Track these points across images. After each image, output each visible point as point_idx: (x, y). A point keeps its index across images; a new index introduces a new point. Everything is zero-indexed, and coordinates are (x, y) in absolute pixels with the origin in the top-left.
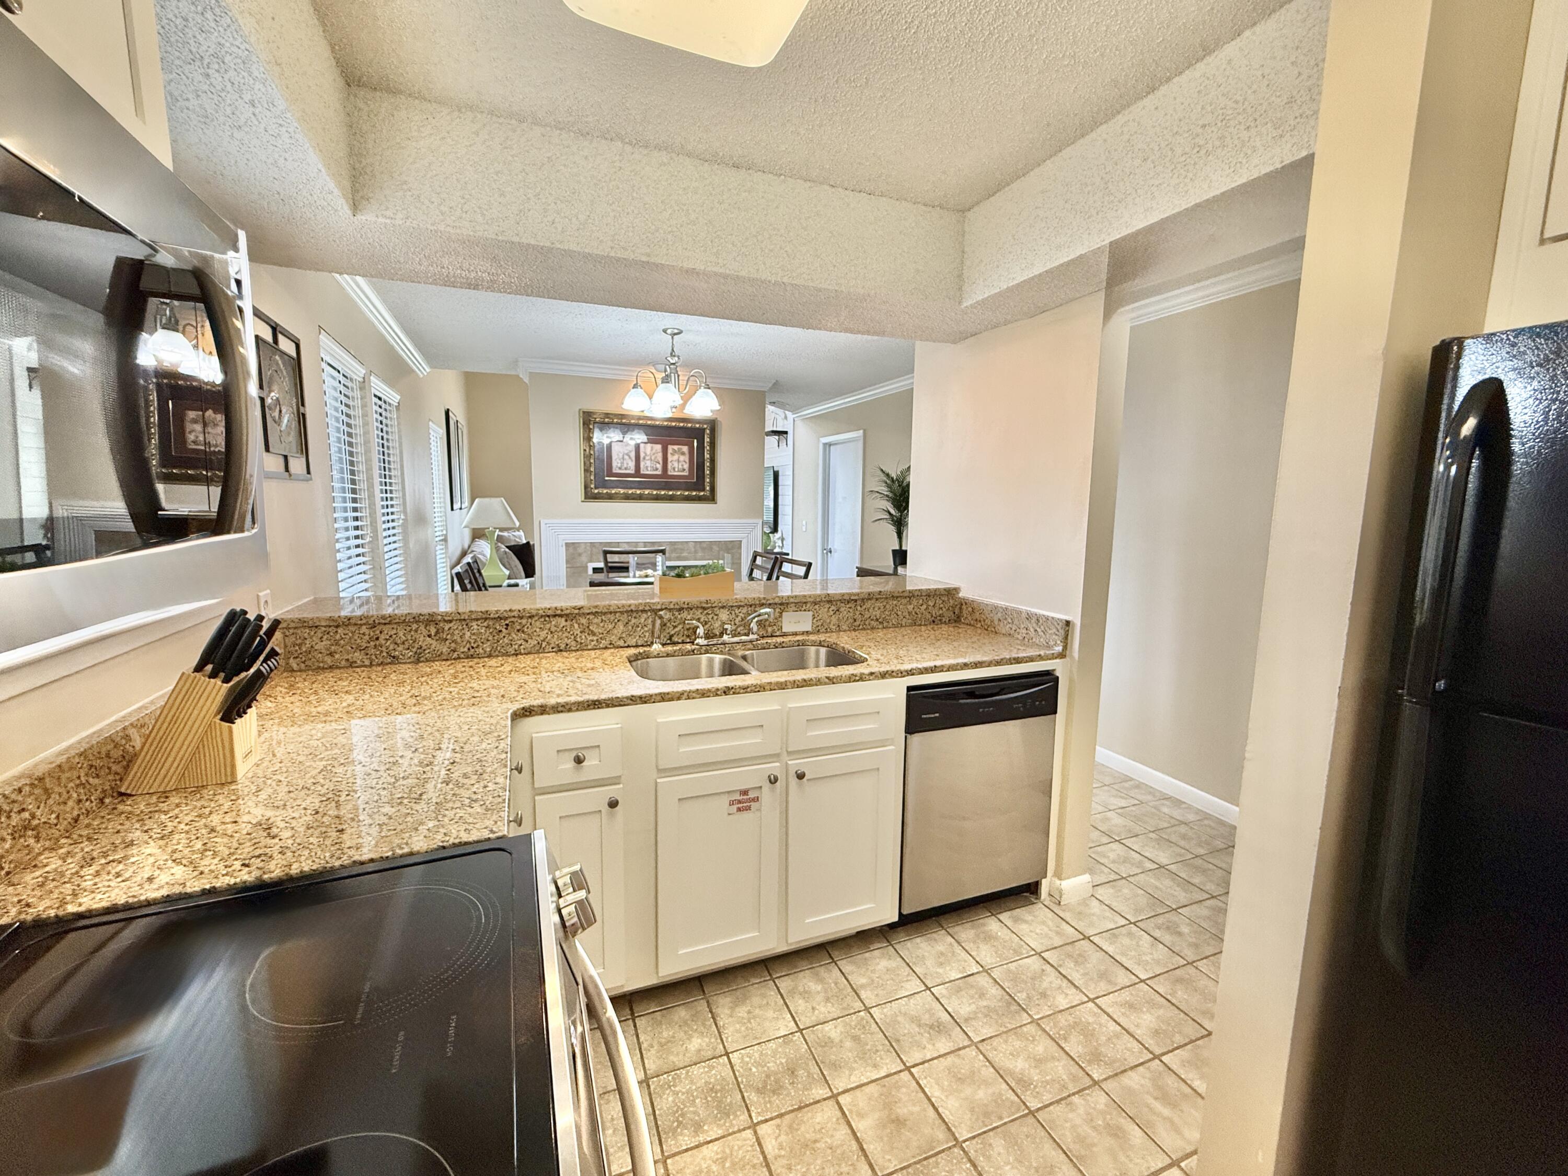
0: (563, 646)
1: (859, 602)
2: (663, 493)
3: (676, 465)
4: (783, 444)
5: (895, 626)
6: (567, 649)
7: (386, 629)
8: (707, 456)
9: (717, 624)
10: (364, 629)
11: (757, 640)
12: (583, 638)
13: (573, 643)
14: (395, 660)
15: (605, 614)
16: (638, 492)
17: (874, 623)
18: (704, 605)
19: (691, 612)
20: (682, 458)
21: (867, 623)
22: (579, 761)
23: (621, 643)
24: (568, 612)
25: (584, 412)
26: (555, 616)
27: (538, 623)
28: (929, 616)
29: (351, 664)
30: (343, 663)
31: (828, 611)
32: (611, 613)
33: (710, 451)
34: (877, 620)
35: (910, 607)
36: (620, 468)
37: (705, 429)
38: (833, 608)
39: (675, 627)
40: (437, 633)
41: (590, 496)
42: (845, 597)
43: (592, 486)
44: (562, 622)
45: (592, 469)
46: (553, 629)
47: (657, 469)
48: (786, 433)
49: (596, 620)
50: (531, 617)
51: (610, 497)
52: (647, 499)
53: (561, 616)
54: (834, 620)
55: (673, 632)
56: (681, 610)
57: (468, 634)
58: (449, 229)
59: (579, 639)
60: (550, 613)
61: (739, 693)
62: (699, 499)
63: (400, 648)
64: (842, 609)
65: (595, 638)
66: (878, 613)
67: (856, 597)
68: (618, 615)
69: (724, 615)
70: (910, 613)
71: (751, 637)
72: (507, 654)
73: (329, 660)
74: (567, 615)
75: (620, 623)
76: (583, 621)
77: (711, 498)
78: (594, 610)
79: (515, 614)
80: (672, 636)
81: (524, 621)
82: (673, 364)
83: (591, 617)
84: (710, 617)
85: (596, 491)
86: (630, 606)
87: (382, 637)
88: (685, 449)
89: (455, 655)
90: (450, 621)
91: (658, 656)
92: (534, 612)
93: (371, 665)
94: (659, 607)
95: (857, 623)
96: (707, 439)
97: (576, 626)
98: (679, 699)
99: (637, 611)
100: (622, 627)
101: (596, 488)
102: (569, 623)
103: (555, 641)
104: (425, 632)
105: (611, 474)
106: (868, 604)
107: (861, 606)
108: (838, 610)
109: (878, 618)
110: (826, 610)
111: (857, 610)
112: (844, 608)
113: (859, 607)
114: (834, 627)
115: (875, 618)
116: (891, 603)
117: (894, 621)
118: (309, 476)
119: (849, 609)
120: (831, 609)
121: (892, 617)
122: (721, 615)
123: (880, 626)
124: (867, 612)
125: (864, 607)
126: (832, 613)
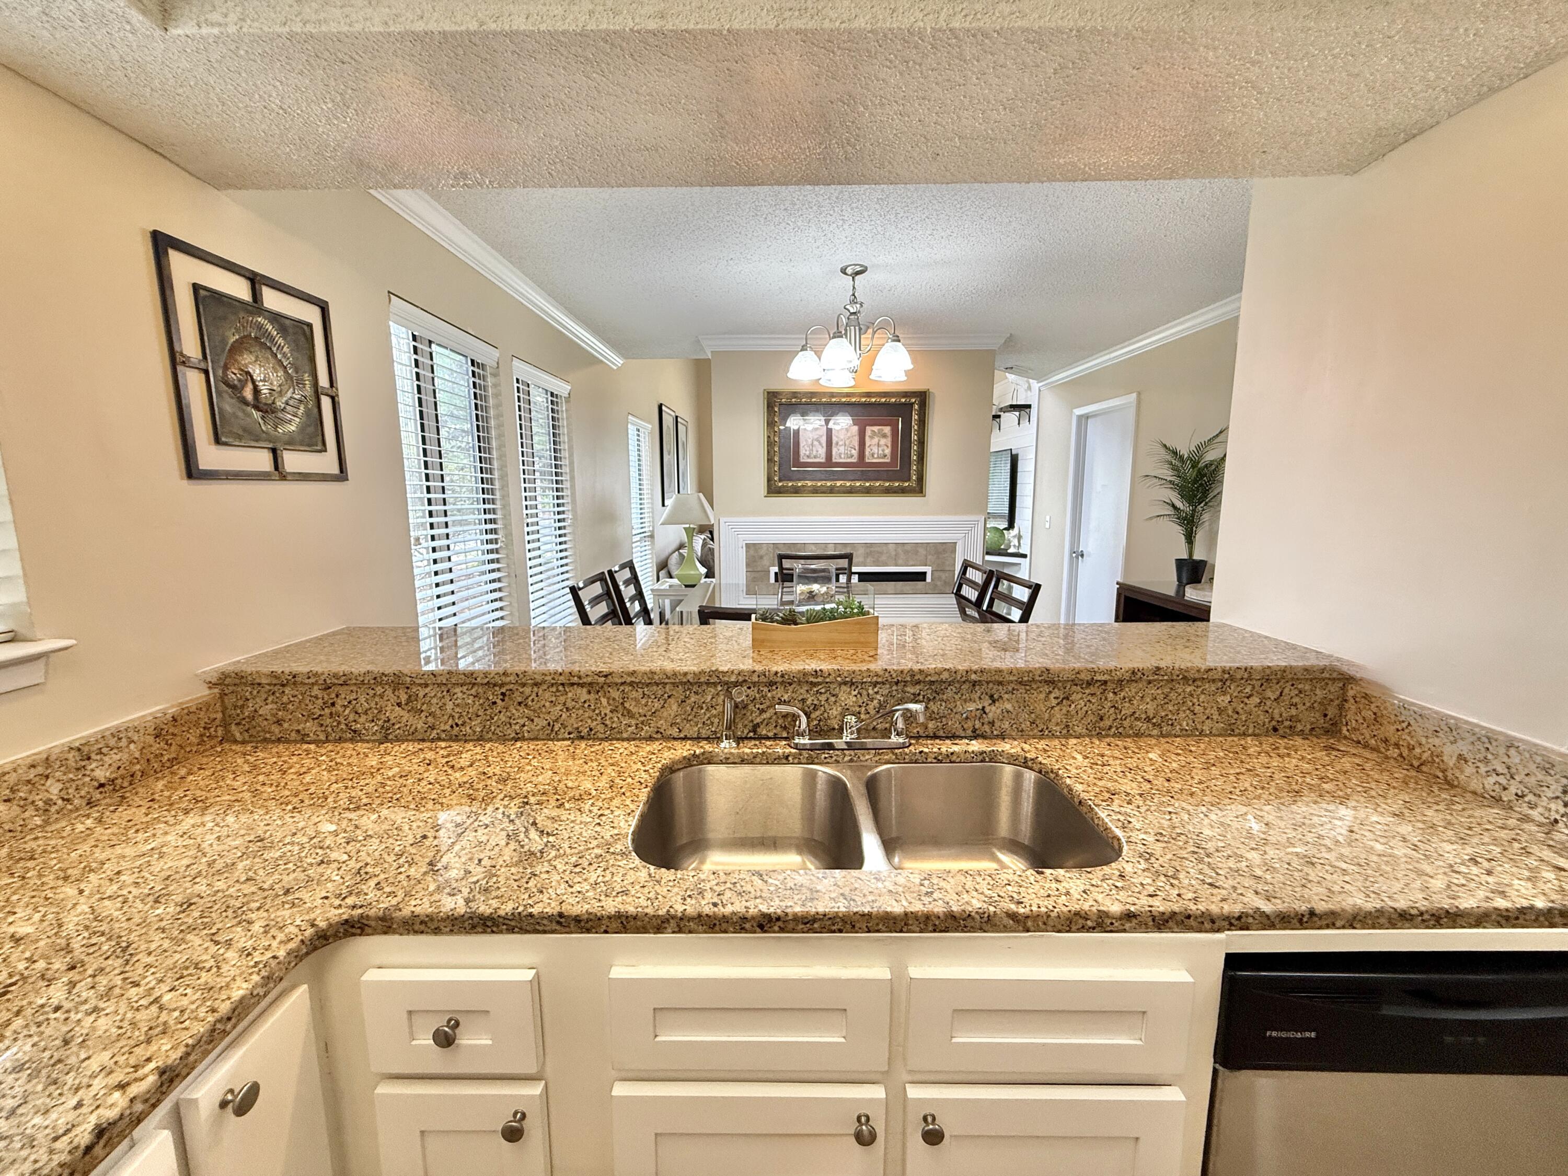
0: (585, 732)
1: (1110, 686)
2: (858, 484)
3: (875, 450)
4: (1025, 423)
5: (1185, 734)
6: (589, 736)
7: (343, 691)
8: (914, 437)
9: (835, 712)
10: (316, 691)
11: (903, 746)
12: (615, 720)
13: (601, 728)
14: (356, 736)
15: (648, 685)
16: (829, 484)
17: (1142, 726)
18: (812, 679)
19: (791, 688)
20: (883, 441)
21: (1126, 723)
22: (445, 1039)
23: (674, 732)
24: (589, 680)
25: (768, 393)
26: (573, 684)
27: (547, 695)
28: (1263, 718)
29: (303, 738)
30: (293, 734)
31: (1047, 698)
32: (657, 684)
33: (918, 431)
34: (1148, 719)
35: (1224, 700)
36: (808, 457)
37: (912, 404)
38: (1057, 693)
39: (762, 711)
40: (409, 701)
41: (773, 490)
42: (1082, 676)
43: (776, 478)
44: (583, 694)
45: (776, 459)
46: (570, 704)
47: (852, 456)
48: (1029, 406)
49: (634, 694)
50: (536, 684)
51: (796, 491)
52: (839, 492)
53: (582, 685)
54: (1058, 715)
55: (758, 720)
56: (771, 684)
57: (450, 705)
58: (309, 28)
59: (608, 722)
60: (562, 679)
61: (793, 931)
62: (902, 491)
63: (363, 719)
64: (1073, 697)
65: (633, 722)
66: (1151, 708)
67: (1106, 677)
69: (848, 698)
70: (1220, 711)
71: (895, 739)
72: (503, 739)
73: (275, 729)
74: (590, 684)
75: (672, 700)
76: (615, 694)
77: (919, 489)
78: (629, 680)
79: (512, 678)
80: (757, 725)
81: (527, 690)
82: (854, 313)
83: (627, 689)
84: (823, 698)
85: (780, 484)
86: (685, 674)
87: (339, 702)
88: (887, 430)
89: (434, 734)
90: (426, 685)
91: (727, 761)
92: (539, 678)
93: (327, 741)
94: (733, 679)
95: (1107, 723)
96: (915, 417)
97: (604, 701)
98: (659, 930)
99: (700, 684)
100: (675, 707)
101: (780, 480)
102: (593, 696)
103: (573, 722)
104: (393, 699)
105: (798, 464)
106: (1130, 691)
107: (1115, 693)
108: (1067, 699)
109: (1151, 716)
110: (1042, 696)
111: (1106, 699)
112: (1080, 695)
113: (1111, 695)
114: (1058, 728)
115: (1144, 716)
116: (1180, 690)
117: (1185, 723)
118: (342, 474)
119: (1089, 698)
120: (1052, 695)
121: (1182, 715)
122: (842, 696)
123: (1155, 732)
124: (1127, 705)
125: (1122, 694)
126: (1054, 702)
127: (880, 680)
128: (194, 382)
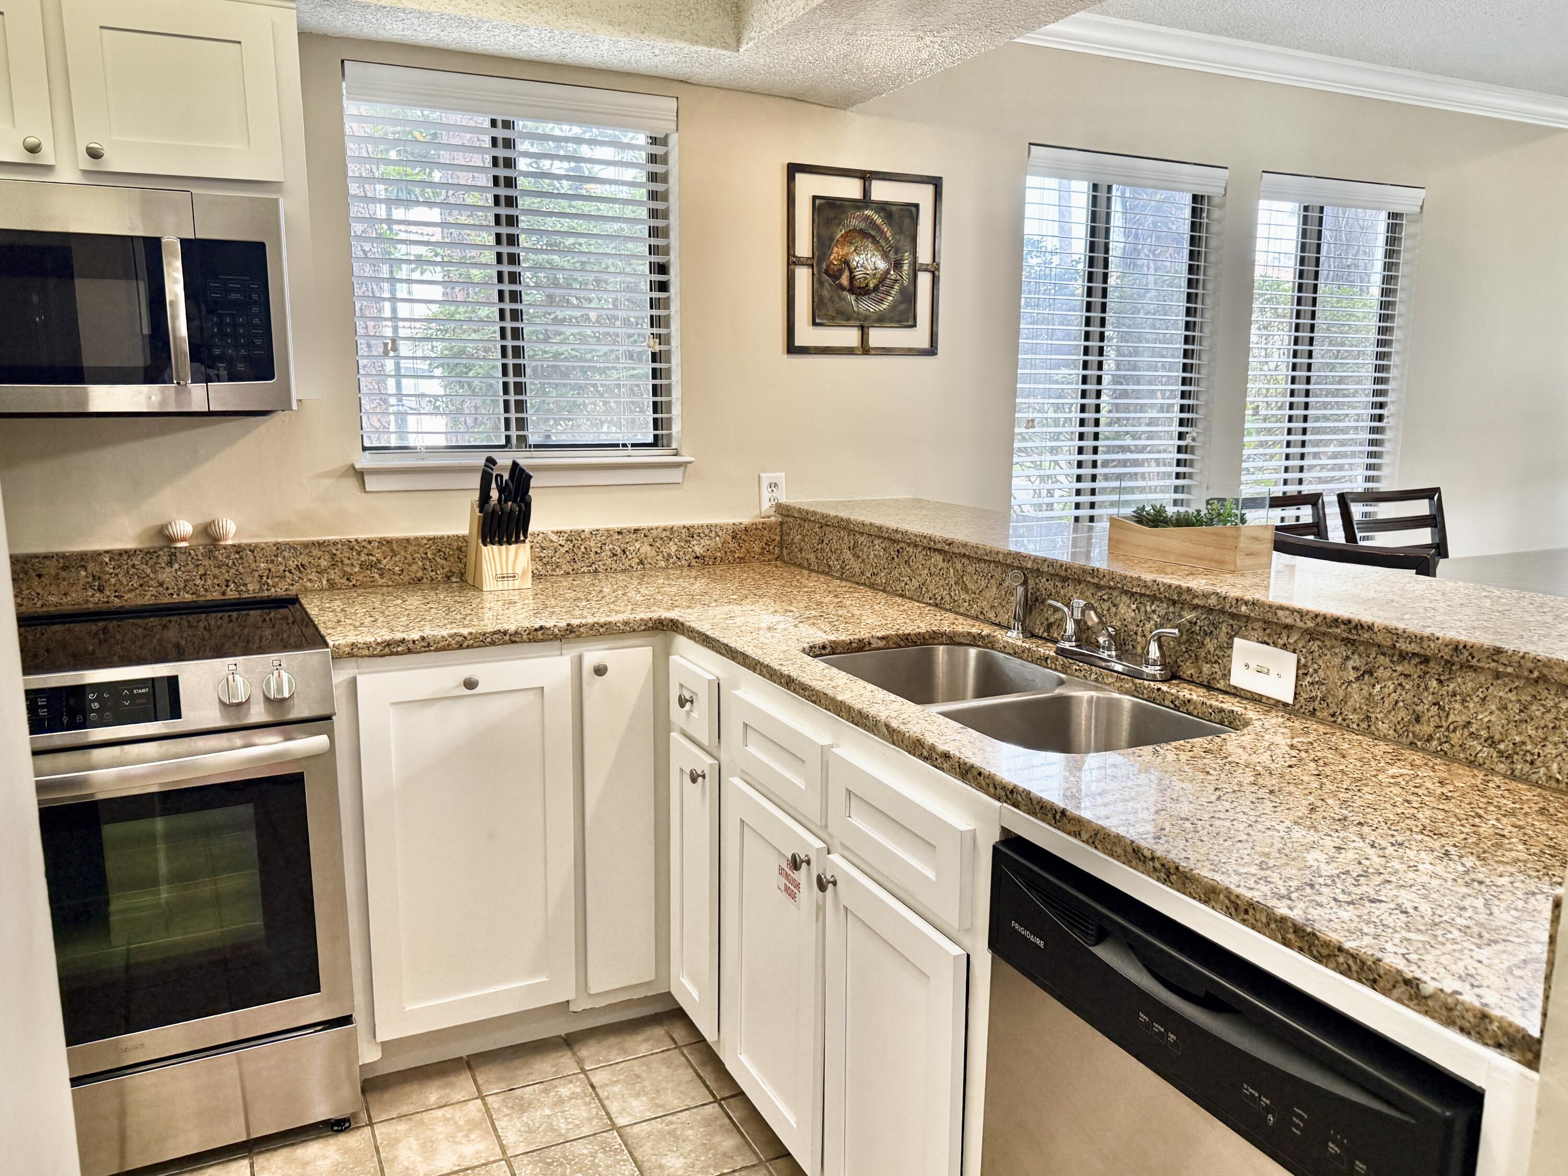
0: (939, 599)
7: (827, 530)
10: (817, 528)
11: (1151, 679)
12: (958, 593)
13: (948, 598)
14: (830, 571)
15: (978, 560)
18: (1093, 580)
19: (1080, 588)
21: (1456, 738)
23: (993, 616)
24: (940, 545)
26: (935, 549)
27: (920, 556)
29: (809, 566)
30: (806, 562)
31: (1342, 667)
32: (983, 561)
34: (1492, 742)
38: (1355, 661)
40: (854, 546)
44: (939, 560)
46: (932, 569)
50: (914, 545)
53: (937, 551)
54: (1357, 696)
57: (872, 555)
60: (931, 543)
63: (834, 557)
64: (1380, 673)
65: (968, 597)
68: (992, 565)
73: (799, 556)
74: (943, 551)
75: (993, 581)
76: (958, 565)
78: (963, 551)
79: (903, 537)
81: (910, 550)
83: (965, 561)
87: (825, 540)
89: (863, 579)
90: (863, 534)
93: (818, 571)
95: (1426, 729)
97: (952, 571)
100: (995, 589)
102: (946, 564)
103: (933, 588)
104: (848, 543)
106: (1465, 683)
107: (1440, 682)
108: (1370, 673)
109: (1497, 737)
110: (1337, 661)
111: (1426, 689)
112: (1387, 674)
113: (1434, 683)
114: (1355, 717)
115: (1484, 733)
116: (1550, 703)
117: (1555, 767)
118: (932, 351)
119: (1402, 679)
120: (1351, 664)
121: (1550, 749)
122: (1123, 609)
123: (1501, 768)
124: (1458, 706)
125: (1452, 686)
126: (1352, 675)
127: (1148, 593)
128: (803, 276)
